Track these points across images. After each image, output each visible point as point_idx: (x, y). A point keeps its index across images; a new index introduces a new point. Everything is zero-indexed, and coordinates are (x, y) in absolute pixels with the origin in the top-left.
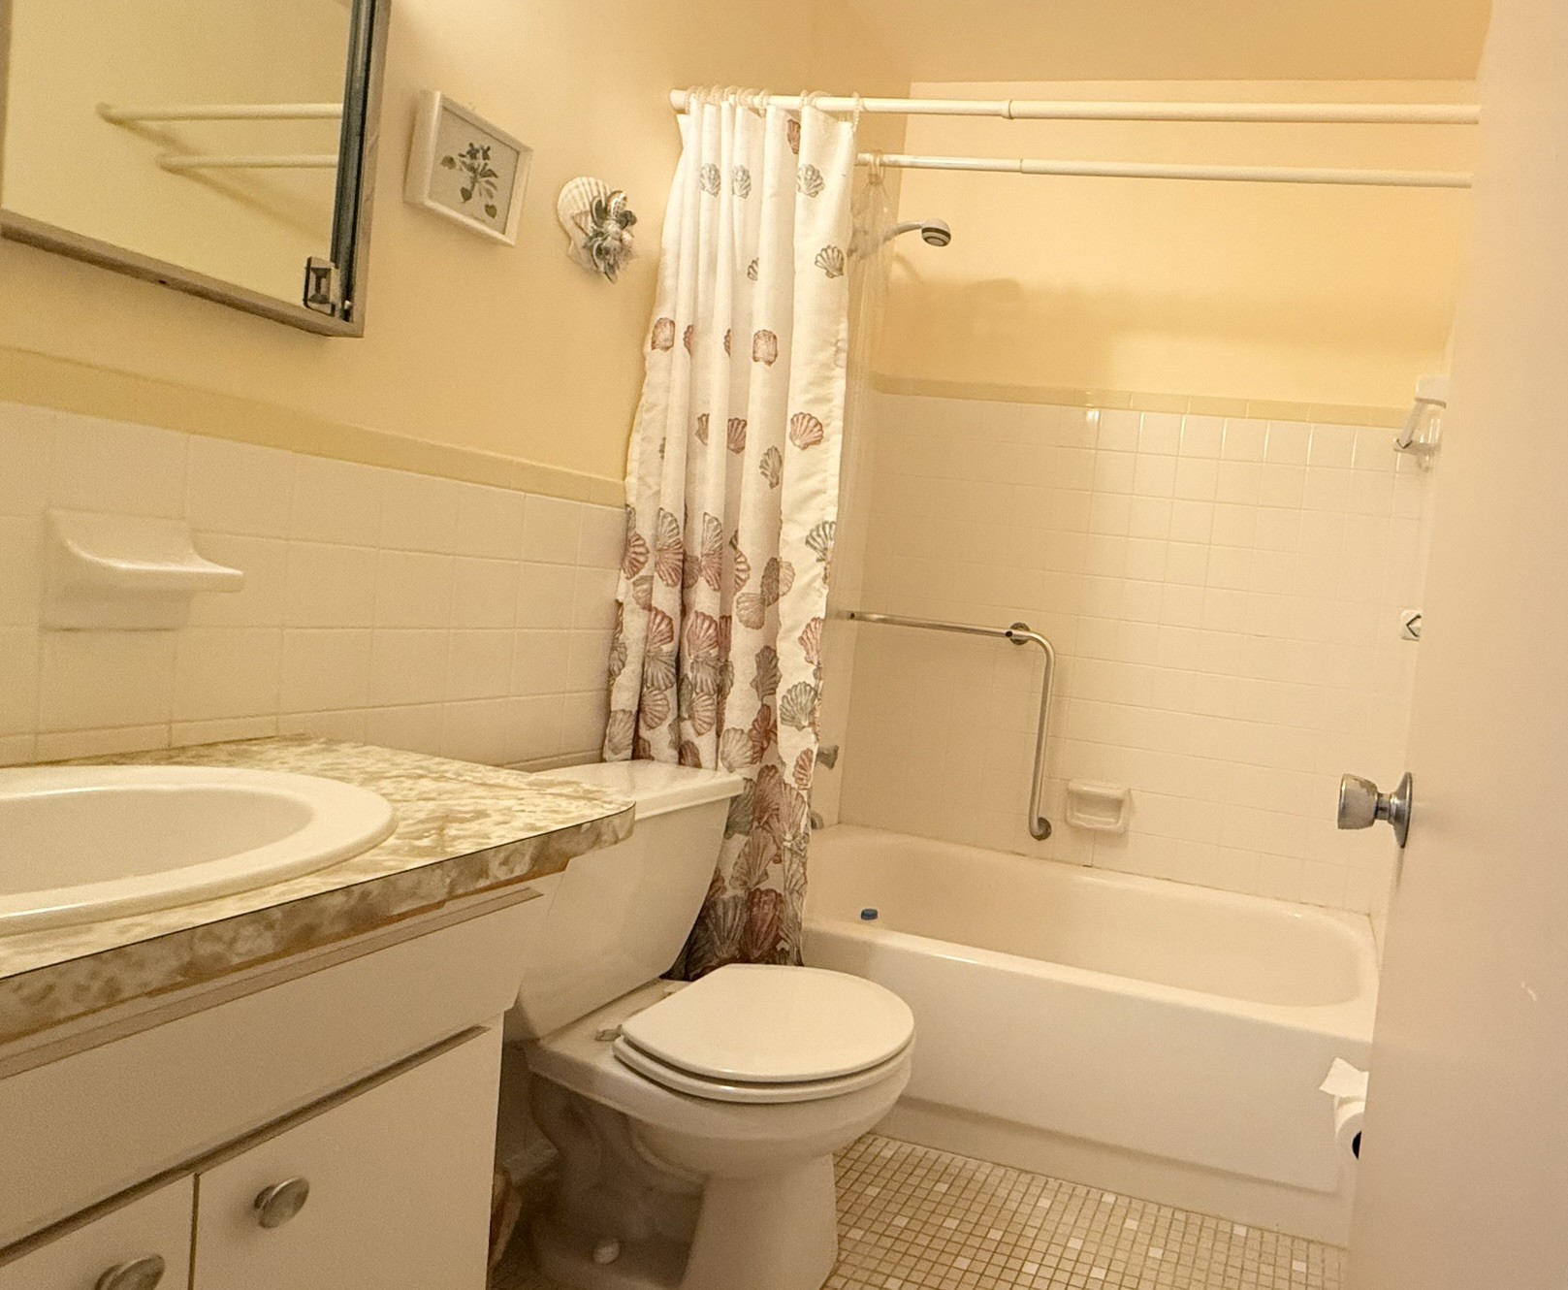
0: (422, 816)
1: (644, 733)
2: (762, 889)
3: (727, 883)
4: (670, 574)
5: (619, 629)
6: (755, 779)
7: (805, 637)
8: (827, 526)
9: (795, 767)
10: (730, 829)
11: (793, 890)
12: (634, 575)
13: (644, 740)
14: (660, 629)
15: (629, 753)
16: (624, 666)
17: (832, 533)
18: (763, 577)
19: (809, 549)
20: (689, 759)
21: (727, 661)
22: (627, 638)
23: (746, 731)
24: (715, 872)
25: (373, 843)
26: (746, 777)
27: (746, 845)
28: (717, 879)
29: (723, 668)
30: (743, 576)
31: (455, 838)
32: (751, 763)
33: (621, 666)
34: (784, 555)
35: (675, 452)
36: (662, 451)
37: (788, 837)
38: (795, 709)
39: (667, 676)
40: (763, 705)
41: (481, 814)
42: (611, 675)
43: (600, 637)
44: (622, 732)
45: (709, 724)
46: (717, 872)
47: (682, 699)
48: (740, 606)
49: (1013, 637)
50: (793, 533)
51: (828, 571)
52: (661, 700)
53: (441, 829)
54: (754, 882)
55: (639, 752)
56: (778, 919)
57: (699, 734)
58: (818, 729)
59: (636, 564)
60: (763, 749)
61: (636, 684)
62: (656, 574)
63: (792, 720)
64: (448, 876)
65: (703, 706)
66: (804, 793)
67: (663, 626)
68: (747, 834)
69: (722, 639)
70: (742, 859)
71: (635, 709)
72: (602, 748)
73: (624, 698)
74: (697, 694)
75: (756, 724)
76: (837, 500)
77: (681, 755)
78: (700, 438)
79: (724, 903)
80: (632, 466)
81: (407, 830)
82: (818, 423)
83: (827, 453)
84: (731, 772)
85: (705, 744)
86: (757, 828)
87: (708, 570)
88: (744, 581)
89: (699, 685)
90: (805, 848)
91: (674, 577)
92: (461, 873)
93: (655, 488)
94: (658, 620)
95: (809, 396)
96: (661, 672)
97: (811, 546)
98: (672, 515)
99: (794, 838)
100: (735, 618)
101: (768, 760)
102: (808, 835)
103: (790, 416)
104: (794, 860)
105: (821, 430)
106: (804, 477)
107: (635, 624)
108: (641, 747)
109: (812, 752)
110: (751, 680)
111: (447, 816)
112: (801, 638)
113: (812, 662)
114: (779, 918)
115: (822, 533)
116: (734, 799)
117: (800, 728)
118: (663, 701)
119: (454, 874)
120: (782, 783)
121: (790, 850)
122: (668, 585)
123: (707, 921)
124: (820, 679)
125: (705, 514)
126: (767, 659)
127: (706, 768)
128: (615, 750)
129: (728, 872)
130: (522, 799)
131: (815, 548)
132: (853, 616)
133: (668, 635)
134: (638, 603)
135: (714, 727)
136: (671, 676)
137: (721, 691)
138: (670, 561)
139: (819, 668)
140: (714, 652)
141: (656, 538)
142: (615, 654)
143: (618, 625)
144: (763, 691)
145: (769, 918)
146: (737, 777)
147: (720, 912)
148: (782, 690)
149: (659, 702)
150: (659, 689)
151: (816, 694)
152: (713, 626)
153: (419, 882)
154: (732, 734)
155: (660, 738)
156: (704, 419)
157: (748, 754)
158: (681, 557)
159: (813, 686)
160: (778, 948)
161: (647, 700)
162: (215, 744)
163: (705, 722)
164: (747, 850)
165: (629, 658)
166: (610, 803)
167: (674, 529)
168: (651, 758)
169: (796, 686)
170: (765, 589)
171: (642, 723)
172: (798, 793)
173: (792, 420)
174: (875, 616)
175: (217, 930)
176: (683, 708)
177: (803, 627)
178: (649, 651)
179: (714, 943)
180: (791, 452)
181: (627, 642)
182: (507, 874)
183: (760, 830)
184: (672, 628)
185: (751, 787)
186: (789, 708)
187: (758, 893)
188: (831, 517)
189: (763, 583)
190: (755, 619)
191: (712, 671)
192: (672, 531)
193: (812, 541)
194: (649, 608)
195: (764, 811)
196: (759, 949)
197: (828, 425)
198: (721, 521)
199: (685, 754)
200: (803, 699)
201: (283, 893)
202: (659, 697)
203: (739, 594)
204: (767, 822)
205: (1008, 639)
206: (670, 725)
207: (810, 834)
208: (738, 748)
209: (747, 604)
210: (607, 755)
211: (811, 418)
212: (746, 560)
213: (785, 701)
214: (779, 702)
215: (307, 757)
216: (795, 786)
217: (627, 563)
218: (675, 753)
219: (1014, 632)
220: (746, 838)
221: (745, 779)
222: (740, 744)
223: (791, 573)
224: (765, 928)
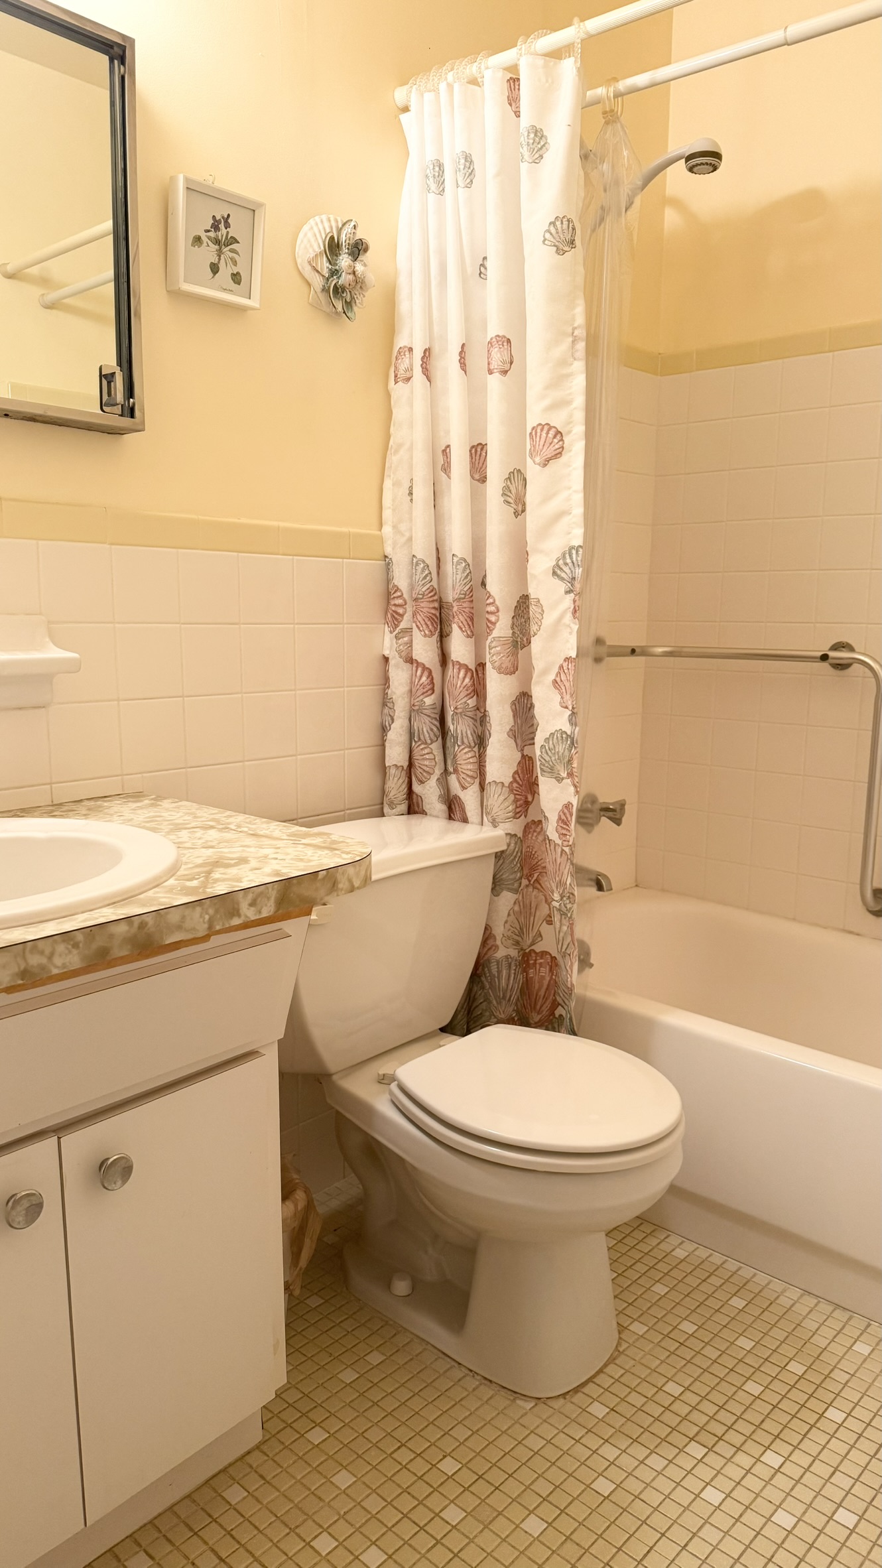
0: (200, 861)
1: (417, 788)
2: (537, 951)
3: (498, 942)
4: (426, 624)
5: (388, 684)
6: (520, 835)
7: (558, 679)
8: (574, 552)
9: (558, 822)
10: (497, 885)
11: (564, 953)
12: (396, 628)
13: (417, 795)
14: (421, 682)
15: (403, 807)
16: (393, 722)
17: (579, 559)
18: (513, 618)
19: (557, 581)
20: (458, 815)
21: (485, 711)
22: (395, 693)
23: (507, 784)
24: (486, 928)
25: (156, 883)
26: (509, 832)
27: (515, 903)
28: (488, 936)
29: (481, 718)
30: (493, 618)
31: (216, 881)
32: (514, 817)
33: (391, 721)
34: (533, 591)
35: (422, 492)
36: (411, 494)
37: (556, 896)
38: (553, 758)
39: (432, 730)
40: (523, 756)
41: (243, 861)
42: (384, 730)
43: (370, 694)
44: (396, 786)
45: (472, 777)
46: (487, 928)
47: (447, 752)
48: (492, 651)
49: (830, 661)
50: (540, 565)
51: (577, 604)
52: (427, 754)
53: (209, 873)
54: (529, 942)
55: (413, 807)
56: (554, 985)
57: (464, 788)
58: (577, 779)
59: (396, 616)
60: (527, 804)
61: (404, 738)
62: (414, 625)
63: (552, 771)
64: (207, 913)
65: (465, 758)
66: (567, 849)
67: (424, 678)
68: (516, 891)
69: (478, 689)
70: (512, 917)
71: (406, 764)
72: (383, 803)
73: (396, 754)
74: (459, 746)
75: (517, 776)
76: (582, 519)
77: (450, 809)
78: (446, 473)
79: (498, 962)
80: (387, 514)
81: (186, 873)
82: (558, 433)
83: (569, 466)
84: (495, 827)
85: (469, 798)
86: (527, 886)
87: (460, 617)
88: (494, 624)
89: (460, 736)
90: (570, 908)
91: (430, 627)
92: (217, 911)
93: (407, 535)
94: (419, 673)
95: (547, 402)
96: (426, 726)
97: (558, 576)
98: (424, 562)
99: (562, 897)
100: (489, 666)
101: (532, 815)
102: (573, 894)
103: (529, 430)
104: (564, 921)
105: (562, 440)
106: (547, 498)
107: (400, 677)
108: (414, 801)
109: (572, 806)
110: (508, 730)
111: (217, 862)
112: (555, 682)
113: (566, 707)
114: (556, 983)
115: (568, 561)
116: (499, 856)
117: (559, 780)
118: (429, 755)
119: (211, 911)
120: (546, 839)
121: (559, 910)
122: (425, 636)
123: (483, 979)
124: (576, 725)
125: (453, 555)
126: (523, 706)
127: (472, 823)
128: (392, 805)
129: (499, 930)
130: (279, 848)
131: (562, 579)
132: (633, 651)
133: (429, 687)
134: (401, 657)
135: (477, 781)
136: (435, 729)
137: (481, 742)
138: (425, 610)
139: (573, 713)
140: (472, 702)
141: (412, 587)
142: (386, 710)
143: (386, 681)
144: (523, 741)
145: (546, 983)
146: (500, 832)
147: (494, 970)
148: (539, 739)
149: (427, 756)
150: (426, 743)
151: (572, 743)
152: (469, 675)
153: (183, 917)
154: (493, 787)
155: (429, 792)
156: (446, 451)
157: (510, 808)
158: (436, 605)
159: (569, 733)
160: (557, 1013)
161: (416, 756)
162: (81, 801)
163: (468, 775)
164: (517, 908)
165: (396, 714)
166: (348, 853)
167: (426, 576)
168: (424, 813)
169: (552, 734)
170: (516, 630)
171: (414, 779)
172: (563, 850)
173: (531, 433)
174: (660, 650)
175: (40, 944)
176: (449, 762)
177: (556, 670)
178: (413, 705)
179: (490, 1002)
180: (532, 470)
181: (394, 697)
182: (255, 915)
183: (530, 889)
184: (432, 679)
185: (516, 843)
186: (547, 758)
187: (533, 955)
188: (578, 541)
189: (513, 624)
190: (507, 663)
191: (470, 721)
192: (425, 578)
193: (559, 572)
194: (410, 660)
195: (533, 869)
196: (538, 1014)
197: (569, 432)
198: (469, 561)
199: (453, 809)
200: (561, 748)
201: (85, 921)
202: (426, 751)
203: (490, 638)
204: (537, 881)
205: (825, 665)
206: (438, 779)
207: (576, 893)
208: (500, 802)
209: (498, 649)
210: (386, 809)
211: (550, 428)
212: (494, 600)
213: (544, 750)
214: (538, 753)
215: (139, 812)
216: (559, 842)
217: (389, 616)
218: (444, 807)
219: (832, 654)
220: (516, 896)
221: (507, 834)
222: (502, 798)
223: (540, 611)
224: (542, 993)
